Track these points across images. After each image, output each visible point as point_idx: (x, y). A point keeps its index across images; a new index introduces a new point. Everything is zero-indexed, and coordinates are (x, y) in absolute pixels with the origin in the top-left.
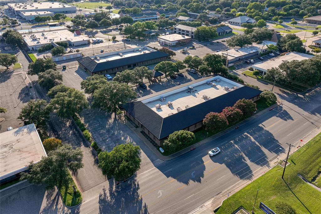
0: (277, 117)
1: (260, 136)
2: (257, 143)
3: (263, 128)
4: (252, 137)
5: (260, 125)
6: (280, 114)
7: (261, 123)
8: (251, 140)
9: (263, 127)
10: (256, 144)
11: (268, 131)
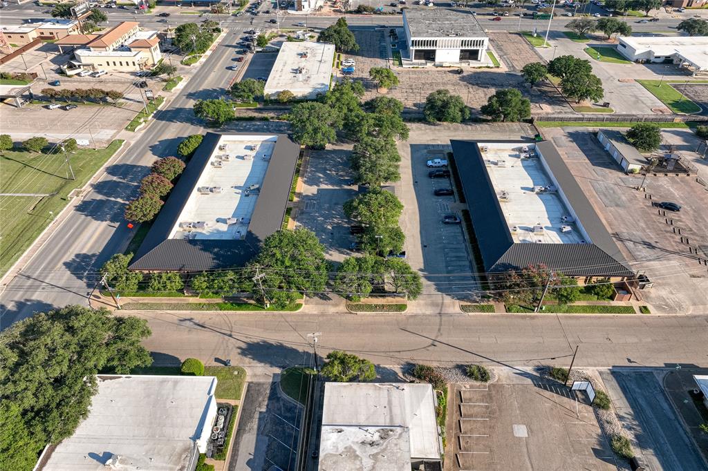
0: (94, 255)
1: (111, 209)
2: (113, 199)
3: (111, 221)
4: (122, 202)
5: (117, 224)
6: (88, 265)
7: (118, 229)
8: (121, 198)
9: (113, 224)
10: (114, 197)
11: (102, 221)
